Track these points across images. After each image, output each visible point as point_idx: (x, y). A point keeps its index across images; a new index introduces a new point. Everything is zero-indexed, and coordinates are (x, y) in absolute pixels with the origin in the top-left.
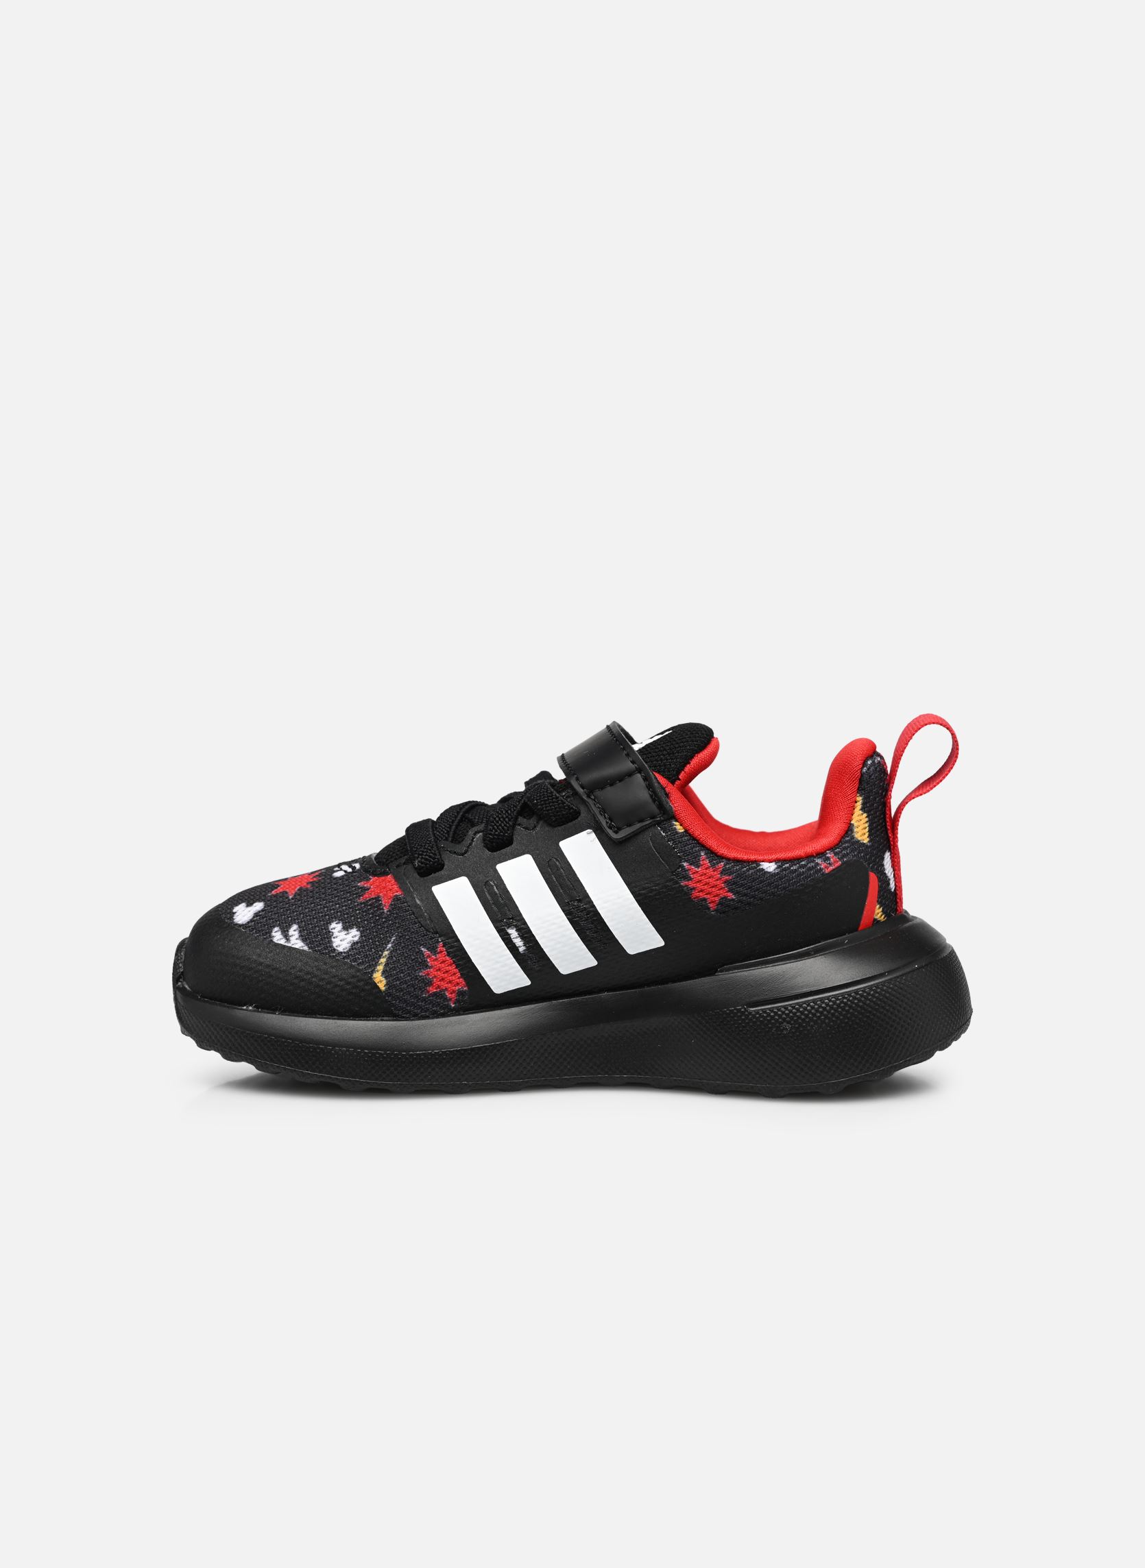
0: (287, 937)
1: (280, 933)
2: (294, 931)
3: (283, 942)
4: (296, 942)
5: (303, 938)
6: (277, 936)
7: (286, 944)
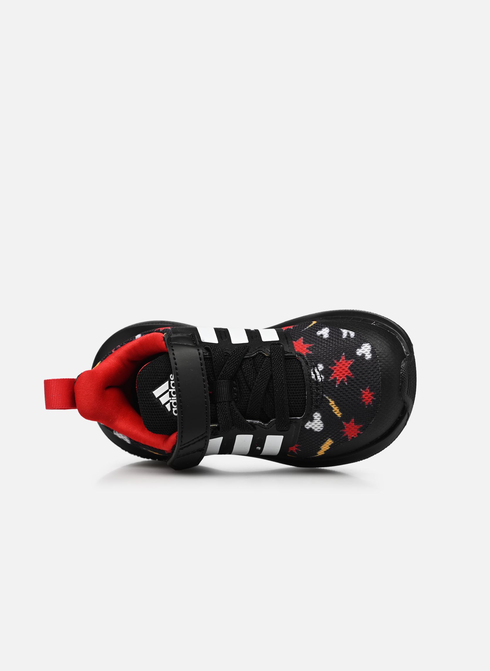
0: (348, 333)
1: (351, 335)
2: (345, 335)
3: (350, 332)
4: (345, 332)
5: (341, 333)
6: (352, 334)
7: (349, 331)
